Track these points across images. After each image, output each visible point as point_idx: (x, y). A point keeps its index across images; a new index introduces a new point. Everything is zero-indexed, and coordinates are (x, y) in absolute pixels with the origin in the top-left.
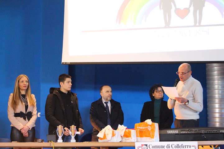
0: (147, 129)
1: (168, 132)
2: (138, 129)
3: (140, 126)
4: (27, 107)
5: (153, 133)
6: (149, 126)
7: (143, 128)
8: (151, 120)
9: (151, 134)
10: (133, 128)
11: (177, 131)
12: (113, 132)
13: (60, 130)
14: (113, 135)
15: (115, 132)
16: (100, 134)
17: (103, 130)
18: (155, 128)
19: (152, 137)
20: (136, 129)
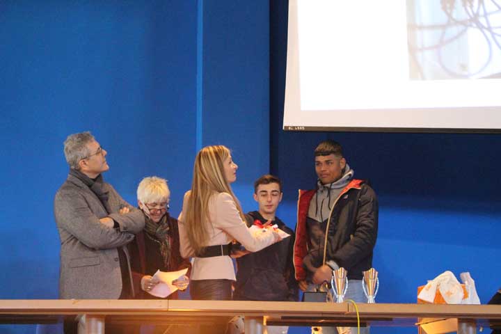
12: (464, 288)
13: (339, 280)
14: (466, 296)
15: (466, 287)
16: (426, 294)
17: (430, 283)
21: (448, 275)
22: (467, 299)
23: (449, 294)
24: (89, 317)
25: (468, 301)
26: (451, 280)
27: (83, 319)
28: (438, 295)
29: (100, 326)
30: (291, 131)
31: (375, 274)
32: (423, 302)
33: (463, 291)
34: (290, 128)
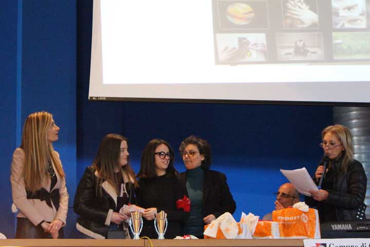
0: (299, 221)
1: (333, 227)
2: (280, 221)
3: (284, 216)
4: (54, 181)
5: (313, 228)
6: (303, 215)
7: (291, 218)
8: (306, 203)
9: (307, 230)
11: (350, 225)
12: (239, 225)
13: (136, 221)
14: (240, 232)
15: (241, 226)
16: (210, 231)
18: (315, 218)
19: (311, 236)
20: (276, 220)
21: (227, 216)
22: (241, 234)
23: (227, 230)
25: (242, 236)
26: (229, 219)
28: (220, 232)
30: (94, 100)
31: (164, 215)
32: (208, 237)
33: (238, 228)
34: (94, 98)
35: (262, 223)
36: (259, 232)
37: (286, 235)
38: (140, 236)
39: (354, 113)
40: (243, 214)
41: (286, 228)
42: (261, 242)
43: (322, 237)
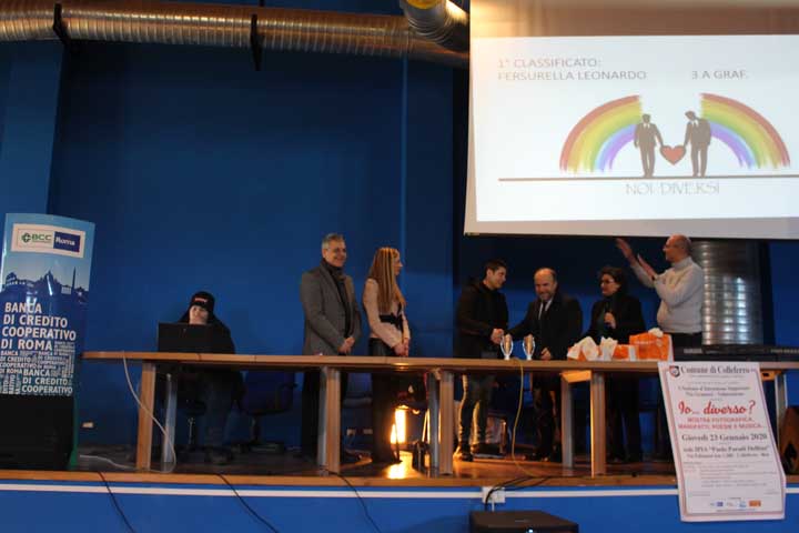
0: (654, 345)
2: (636, 345)
3: (640, 340)
5: (667, 350)
6: (658, 340)
7: (647, 343)
9: (661, 353)
10: (627, 342)
12: (599, 349)
13: (507, 343)
14: (600, 354)
15: (601, 349)
16: (573, 353)
17: (576, 345)
18: (668, 343)
19: (665, 358)
20: (633, 344)
21: (589, 340)
22: (601, 357)
23: (589, 353)
24: (330, 368)
25: (602, 359)
27: (325, 369)
29: (337, 374)
32: (572, 359)
33: (598, 351)
34: (469, 234)
35: (620, 346)
36: (617, 355)
37: (642, 357)
38: (511, 356)
39: (705, 246)
40: (603, 339)
41: (642, 351)
42: (619, 364)
43: (676, 359)
